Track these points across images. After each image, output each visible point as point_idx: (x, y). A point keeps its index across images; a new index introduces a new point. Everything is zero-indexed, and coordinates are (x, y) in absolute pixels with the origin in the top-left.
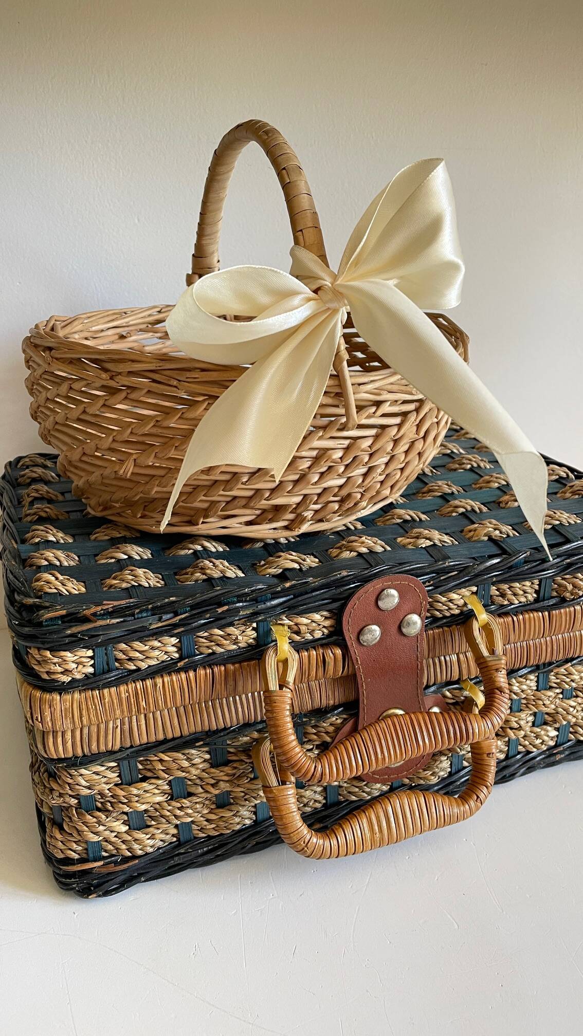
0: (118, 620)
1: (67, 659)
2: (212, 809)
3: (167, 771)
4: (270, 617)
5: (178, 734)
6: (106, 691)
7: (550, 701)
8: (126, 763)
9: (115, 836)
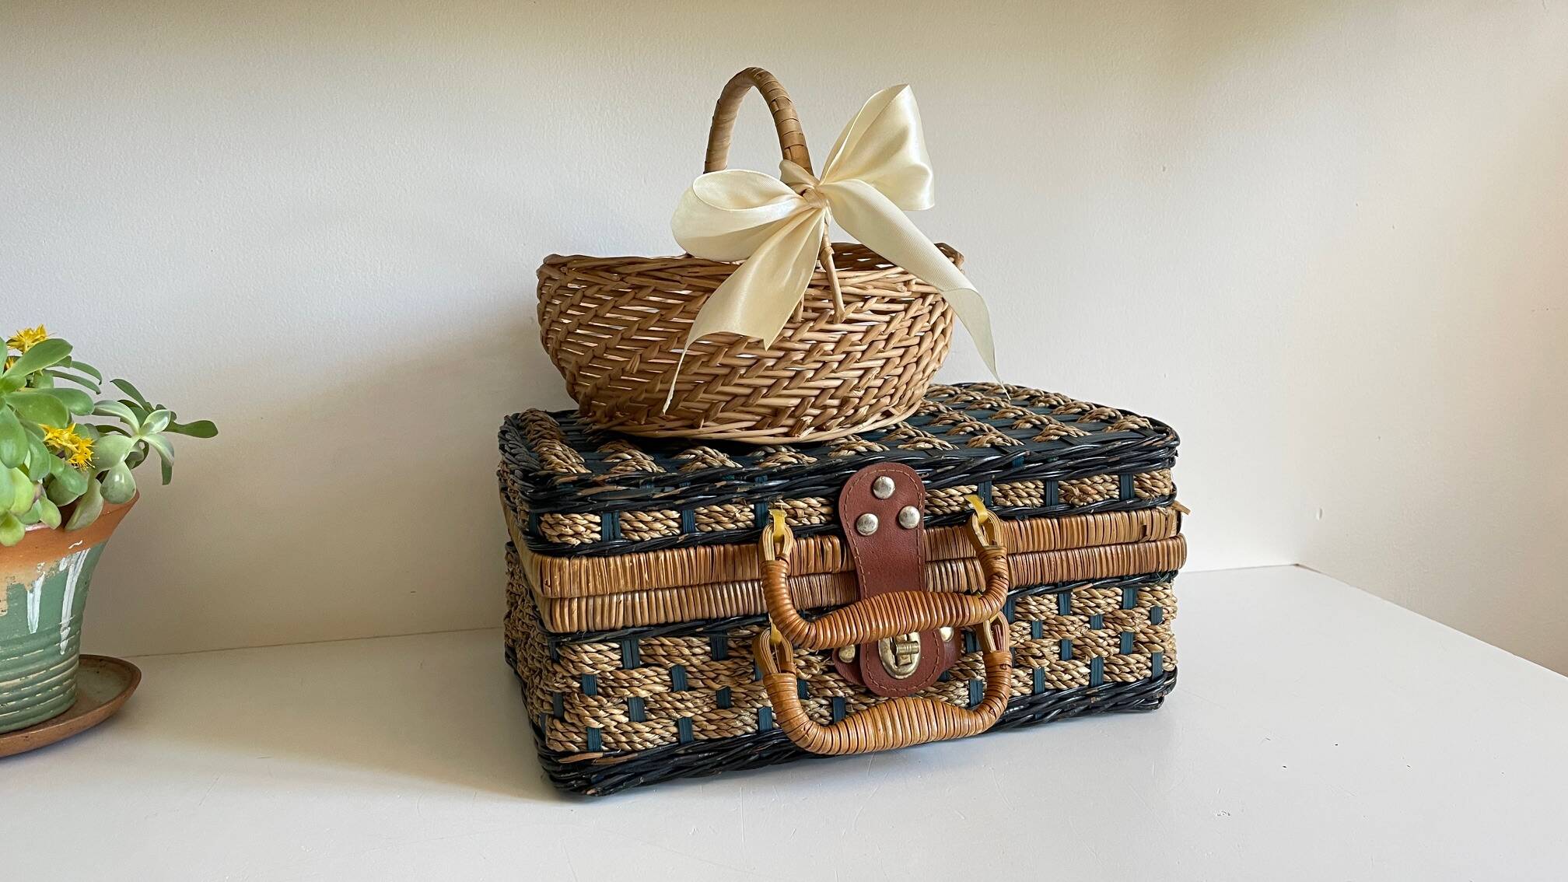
0: (624, 488)
1: (578, 521)
2: (713, 709)
3: (668, 656)
4: (767, 497)
5: (679, 618)
6: (611, 560)
7: (1075, 628)
8: (627, 643)
9: (615, 727)
